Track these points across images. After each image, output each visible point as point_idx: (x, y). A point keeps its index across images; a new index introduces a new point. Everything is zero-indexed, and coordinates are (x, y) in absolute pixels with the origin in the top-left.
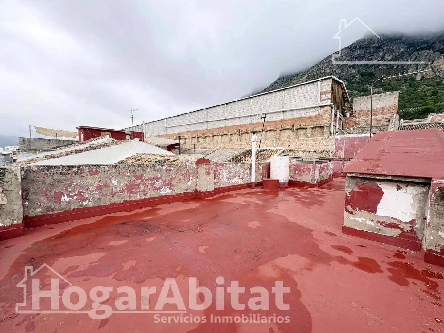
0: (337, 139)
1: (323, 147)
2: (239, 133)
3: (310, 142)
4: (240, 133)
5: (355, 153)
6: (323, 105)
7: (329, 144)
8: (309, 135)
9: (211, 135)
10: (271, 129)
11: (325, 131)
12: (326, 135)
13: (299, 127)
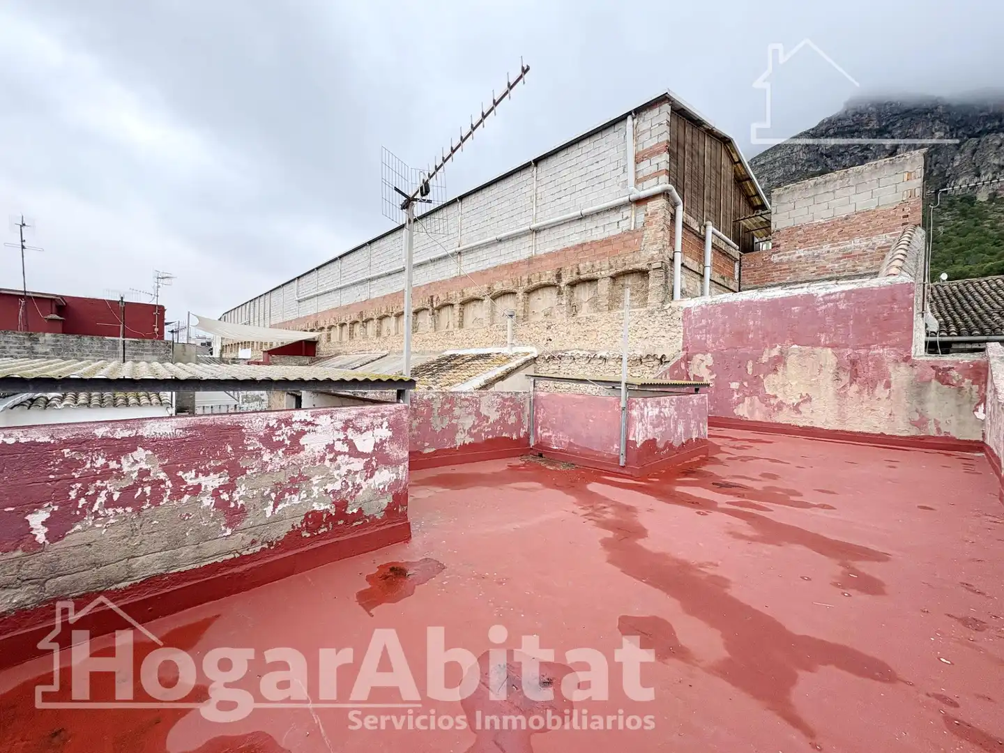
0: (687, 311)
1: (646, 343)
2: (432, 306)
3: (607, 327)
4: (435, 306)
5: (750, 363)
6: (643, 194)
7: (663, 333)
8: (604, 301)
9: (375, 317)
10: (505, 289)
11: (650, 285)
12: (654, 300)
13: (575, 277)
